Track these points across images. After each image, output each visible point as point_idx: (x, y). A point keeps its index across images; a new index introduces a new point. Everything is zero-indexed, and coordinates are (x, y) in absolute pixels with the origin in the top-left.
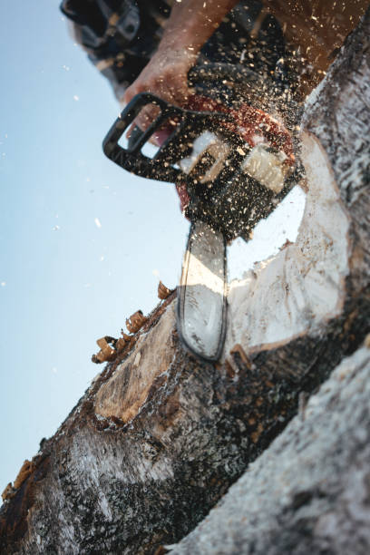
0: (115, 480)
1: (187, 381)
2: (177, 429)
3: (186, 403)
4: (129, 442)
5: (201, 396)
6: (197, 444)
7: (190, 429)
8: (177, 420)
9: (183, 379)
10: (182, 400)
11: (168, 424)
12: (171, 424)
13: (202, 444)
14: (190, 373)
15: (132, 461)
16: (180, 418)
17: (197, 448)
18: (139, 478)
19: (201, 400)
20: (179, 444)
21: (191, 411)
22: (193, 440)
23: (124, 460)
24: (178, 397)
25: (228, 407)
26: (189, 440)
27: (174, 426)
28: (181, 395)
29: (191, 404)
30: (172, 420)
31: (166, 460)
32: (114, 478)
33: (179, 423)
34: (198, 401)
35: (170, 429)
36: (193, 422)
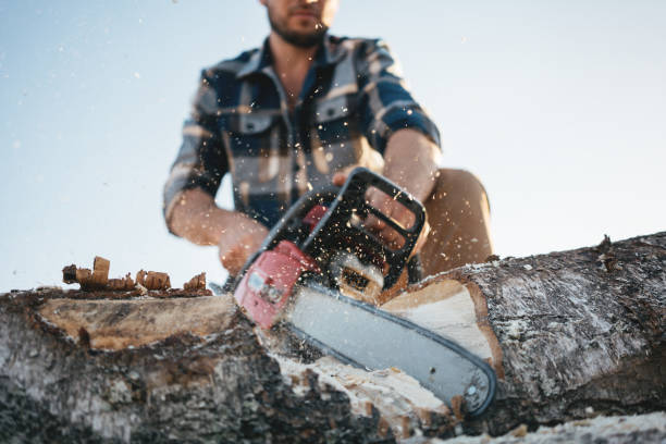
0: (22, 393)
1: (235, 359)
2: (184, 393)
3: (221, 377)
4: (88, 367)
5: (242, 384)
6: (196, 425)
7: (202, 404)
8: (196, 384)
9: (231, 354)
10: (218, 370)
11: (181, 379)
12: (186, 383)
13: (203, 431)
14: (245, 354)
15: (72, 389)
16: (200, 386)
17: (192, 430)
18: (69, 414)
19: (239, 386)
20: (170, 410)
21: (219, 388)
22: (194, 419)
23: (62, 382)
24: (216, 364)
25: (270, 413)
26: (189, 415)
27: (186, 388)
28: (220, 365)
29: (225, 382)
30: (192, 379)
31: (133, 417)
32: (24, 390)
33: (195, 388)
34: (235, 385)
35: (177, 388)
36: (212, 401)
